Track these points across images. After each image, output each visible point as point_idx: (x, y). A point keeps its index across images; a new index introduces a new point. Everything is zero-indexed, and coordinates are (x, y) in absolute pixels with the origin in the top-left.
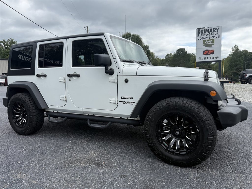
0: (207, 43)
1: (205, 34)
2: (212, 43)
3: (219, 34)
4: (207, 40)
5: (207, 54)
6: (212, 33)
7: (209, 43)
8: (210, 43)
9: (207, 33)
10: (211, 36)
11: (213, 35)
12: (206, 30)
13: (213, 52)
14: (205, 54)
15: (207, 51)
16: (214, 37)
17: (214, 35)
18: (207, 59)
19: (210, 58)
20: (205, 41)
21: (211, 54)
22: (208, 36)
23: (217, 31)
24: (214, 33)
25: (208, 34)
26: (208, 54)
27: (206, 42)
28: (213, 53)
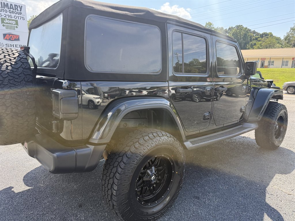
0: (7, 23)
1: (3, 9)
2: (14, 24)
3: (23, 15)
4: (7, 19)
5: (10, 40)
6: (14, 11)
7: (10, 24)
8: (12, 24)
9: (5, 9)
10: (13, 15)
11: (15, 15)
12: (4, 3)
13: (18, 38)
14: (6, 39)
15: (9, 34)
16: (17, 18)
17: (17, 15)
18: (10, 46)
19: (15, 46)
20: (4, 19)
21: (15, 40)
22: (8, 13)
23: (21, 11)
24: (17, 11)
25: (8, 10)
26: (12, 39)
27: (6, 21)
28: (18, 40)
